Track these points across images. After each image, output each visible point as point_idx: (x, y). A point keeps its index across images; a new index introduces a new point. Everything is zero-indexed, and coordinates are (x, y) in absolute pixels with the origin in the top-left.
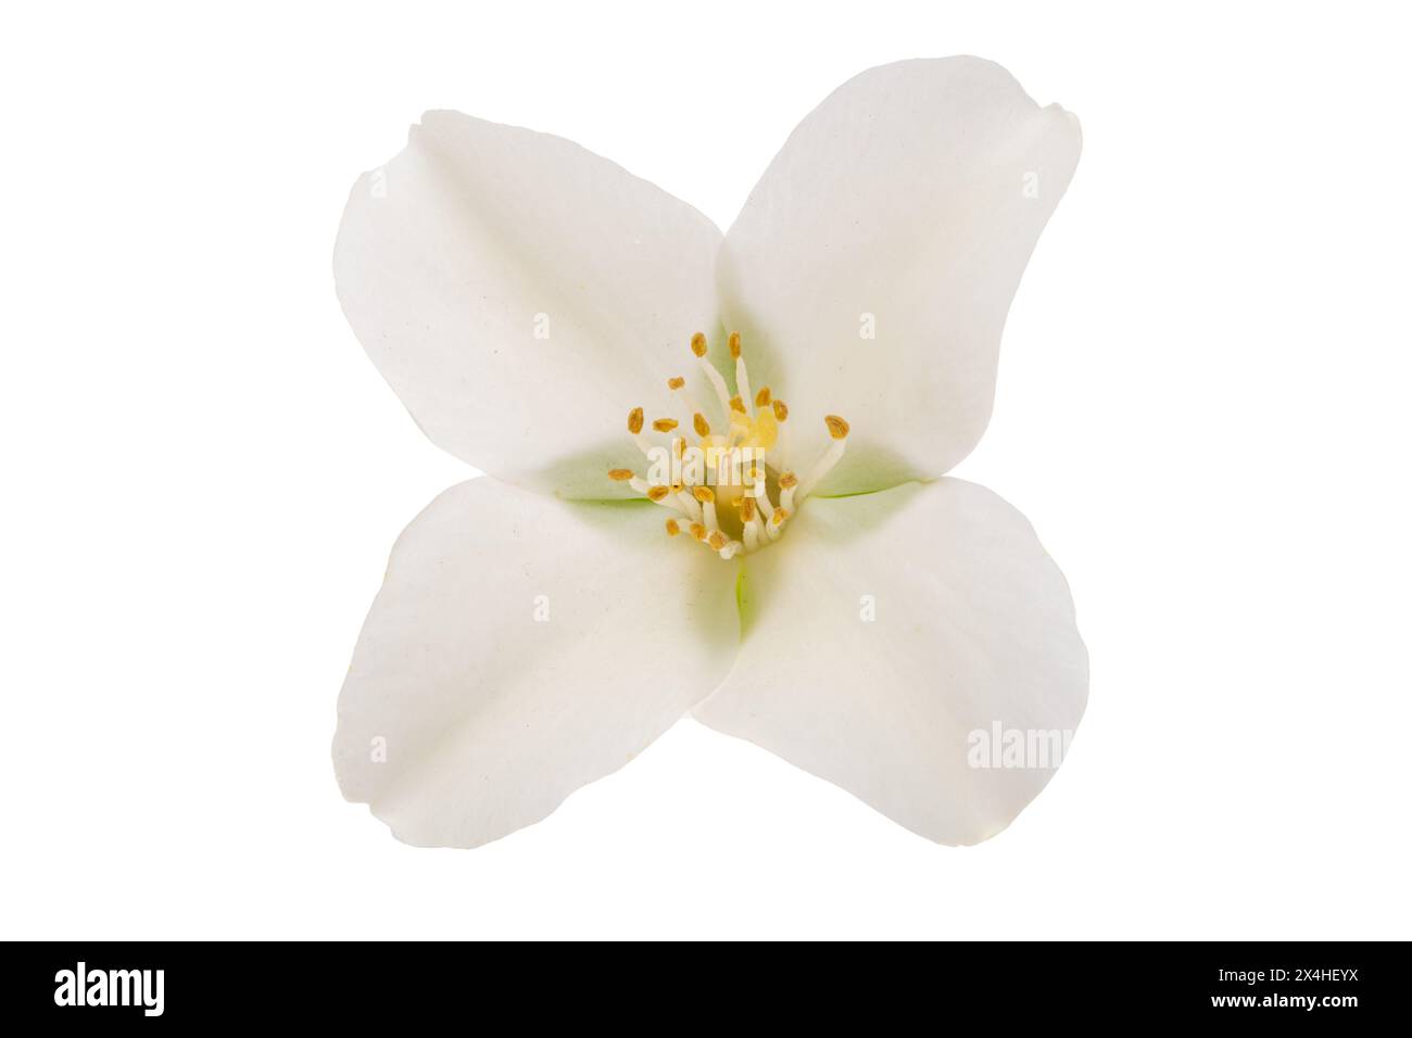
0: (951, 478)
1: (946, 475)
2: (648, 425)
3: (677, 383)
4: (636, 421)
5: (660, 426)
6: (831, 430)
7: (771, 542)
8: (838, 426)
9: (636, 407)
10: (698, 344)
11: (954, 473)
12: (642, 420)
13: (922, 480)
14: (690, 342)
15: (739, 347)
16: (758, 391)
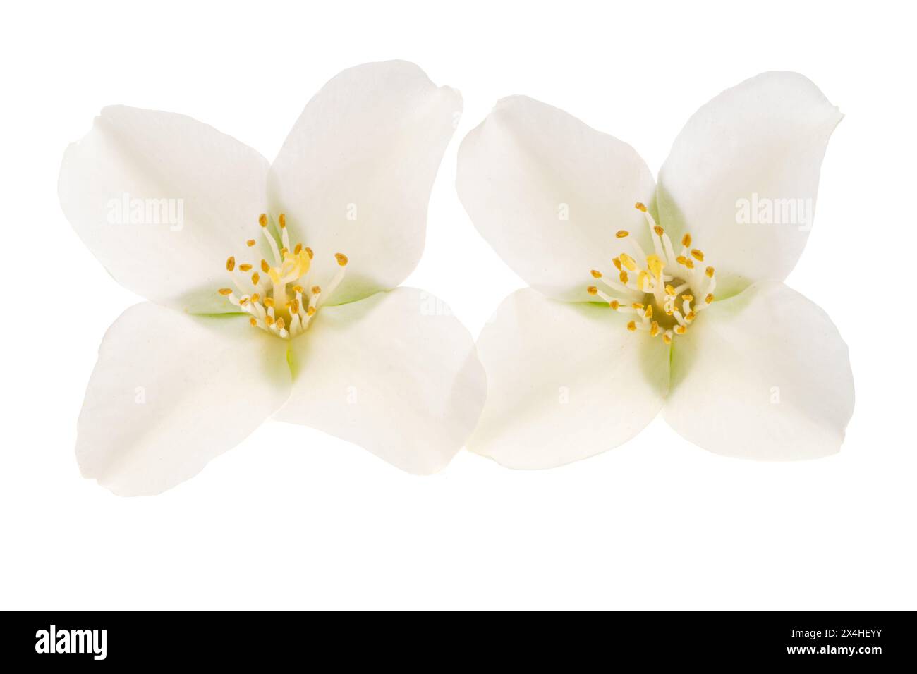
0: (403, 287)
1: (398, 286)
2: (237, 267)
3: (252, 243)
4: (231, 264)
5: (244, 268)
6: (338, 261)
7: (304, 331)
8: (342, 259)
9: (231, 256)
10: (263, 220)
11: (404, 284)
12: (234, 263)
13: (387, 291)
14: (258, 220)
15: (284, 221)
16: (295, 246)
